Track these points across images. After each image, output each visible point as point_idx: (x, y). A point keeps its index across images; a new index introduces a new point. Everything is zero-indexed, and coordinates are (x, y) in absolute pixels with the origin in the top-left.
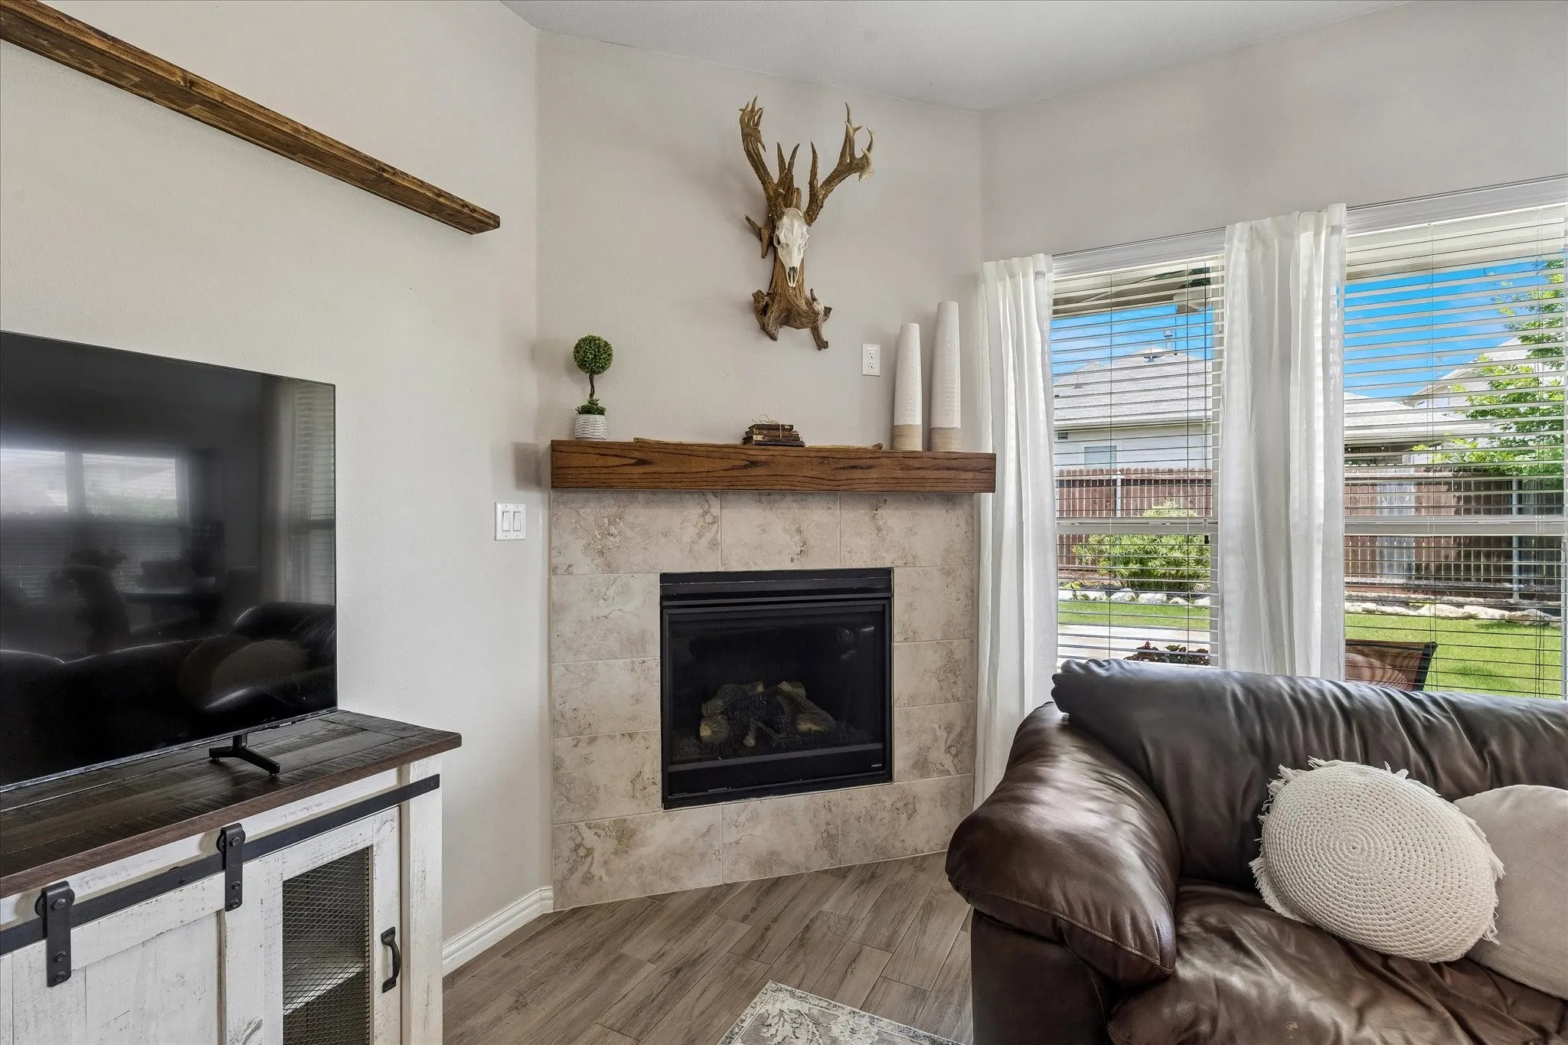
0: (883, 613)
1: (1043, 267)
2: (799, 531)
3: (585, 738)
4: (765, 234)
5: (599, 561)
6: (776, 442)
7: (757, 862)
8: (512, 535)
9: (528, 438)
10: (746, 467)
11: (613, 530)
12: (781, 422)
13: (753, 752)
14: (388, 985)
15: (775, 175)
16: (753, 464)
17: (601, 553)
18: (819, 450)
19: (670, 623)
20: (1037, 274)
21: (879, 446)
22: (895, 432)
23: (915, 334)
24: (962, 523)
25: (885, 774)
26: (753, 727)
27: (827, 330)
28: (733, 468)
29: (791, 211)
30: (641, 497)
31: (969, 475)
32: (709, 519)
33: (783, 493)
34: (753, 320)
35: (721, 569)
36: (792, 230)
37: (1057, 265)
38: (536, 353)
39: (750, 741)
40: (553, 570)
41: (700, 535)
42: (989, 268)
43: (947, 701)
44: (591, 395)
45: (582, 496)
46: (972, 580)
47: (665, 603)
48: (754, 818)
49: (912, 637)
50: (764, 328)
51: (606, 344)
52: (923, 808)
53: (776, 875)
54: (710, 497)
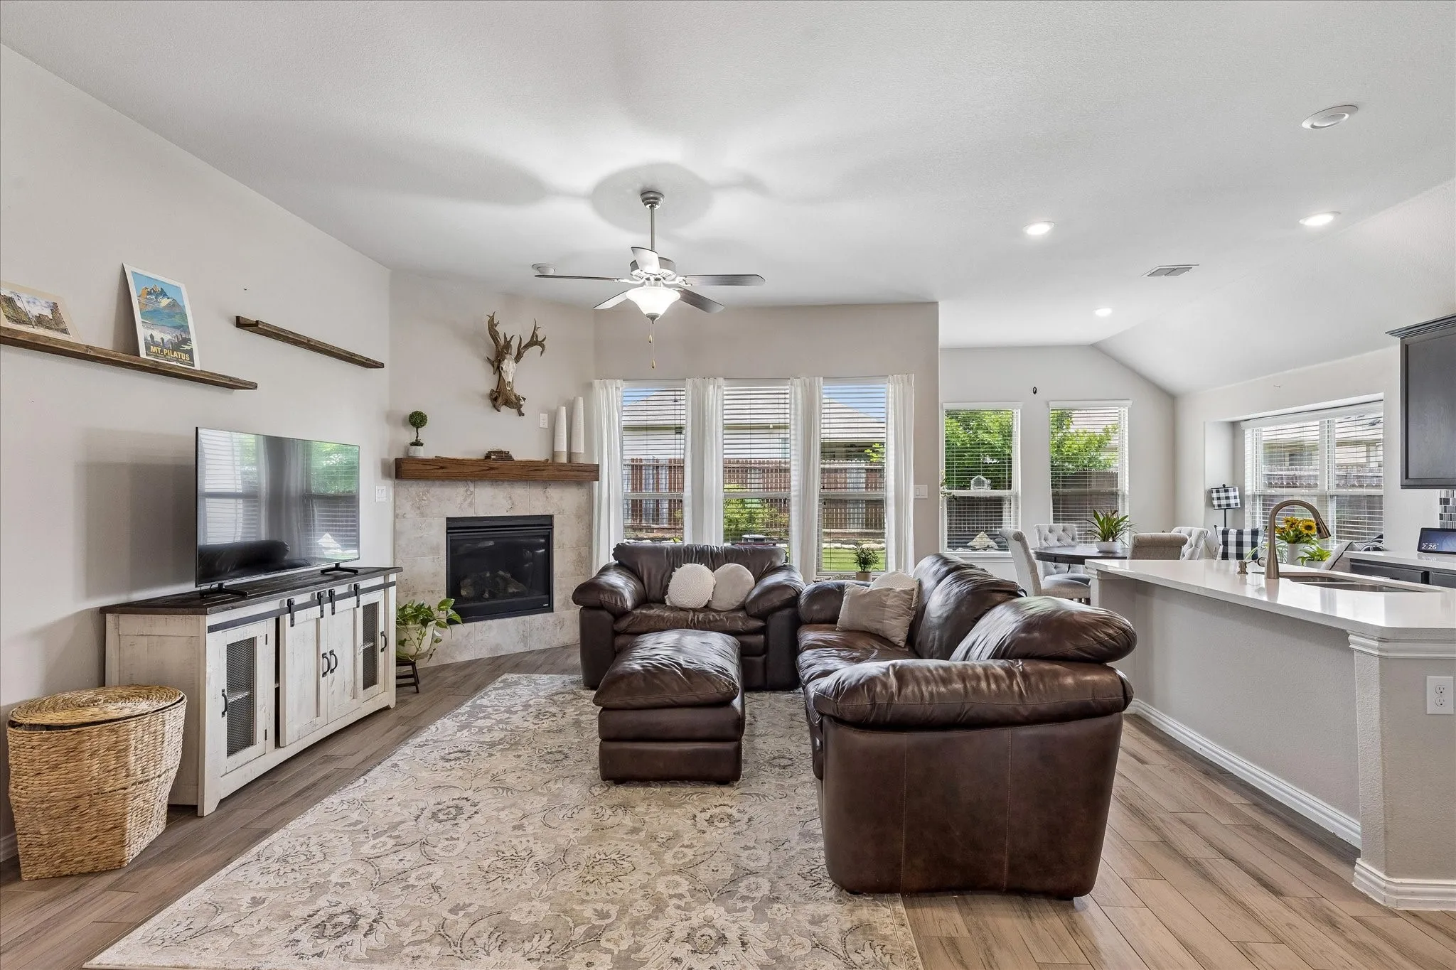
0: (549, 536)
1: (619, 385)
2: (511, 498)
3: (411, 593)
4: (496, 364)
5: (418, 512)
6: (503, 460)
7: (491, 649)
8: (381, 500)
9: (386, 456)
10: (488, 470)
11: (424, 498)
12: (503, 450)
13: (487, 599)
14: (382, 650)
15: (502, 342)
16: (492, 469)
17: (419, 508)
18: (521, 462)
19: (451, 540)
20: (616, 388)
21: (547, 460)
22: (554, 455)
23: (563, 411)
24: (585, 495)
25: (550, 609)
26: (487, 590)
27: (523, 410)
28: (483, 471)
29: (508, 356)
30: (437, 483)
31: (587, 474)
32: (469, 493)
33: (503, 481)
34: (489, 402)
35: (474, 516)
36: (509, 366)
37: (625, 384)
38: (390, 417)
39: (487, 595)
40: (396, 516)
41: (465, 500)
42: (597, 383)
43: (578, 575)
44: (417, 437)
45: (411, 482)
46: (589, 520)
47: (449, 531)
48: (490, 627)
49: (562, 546)
50: (494, 406)
51: (426, 416)
52: (567, 623)
53: (499, 655)
54: (469, 483)
